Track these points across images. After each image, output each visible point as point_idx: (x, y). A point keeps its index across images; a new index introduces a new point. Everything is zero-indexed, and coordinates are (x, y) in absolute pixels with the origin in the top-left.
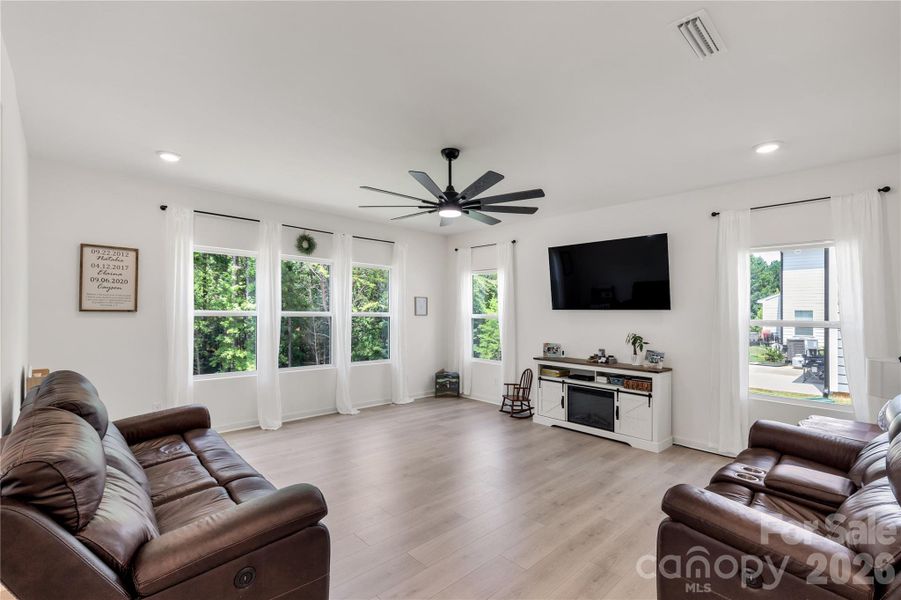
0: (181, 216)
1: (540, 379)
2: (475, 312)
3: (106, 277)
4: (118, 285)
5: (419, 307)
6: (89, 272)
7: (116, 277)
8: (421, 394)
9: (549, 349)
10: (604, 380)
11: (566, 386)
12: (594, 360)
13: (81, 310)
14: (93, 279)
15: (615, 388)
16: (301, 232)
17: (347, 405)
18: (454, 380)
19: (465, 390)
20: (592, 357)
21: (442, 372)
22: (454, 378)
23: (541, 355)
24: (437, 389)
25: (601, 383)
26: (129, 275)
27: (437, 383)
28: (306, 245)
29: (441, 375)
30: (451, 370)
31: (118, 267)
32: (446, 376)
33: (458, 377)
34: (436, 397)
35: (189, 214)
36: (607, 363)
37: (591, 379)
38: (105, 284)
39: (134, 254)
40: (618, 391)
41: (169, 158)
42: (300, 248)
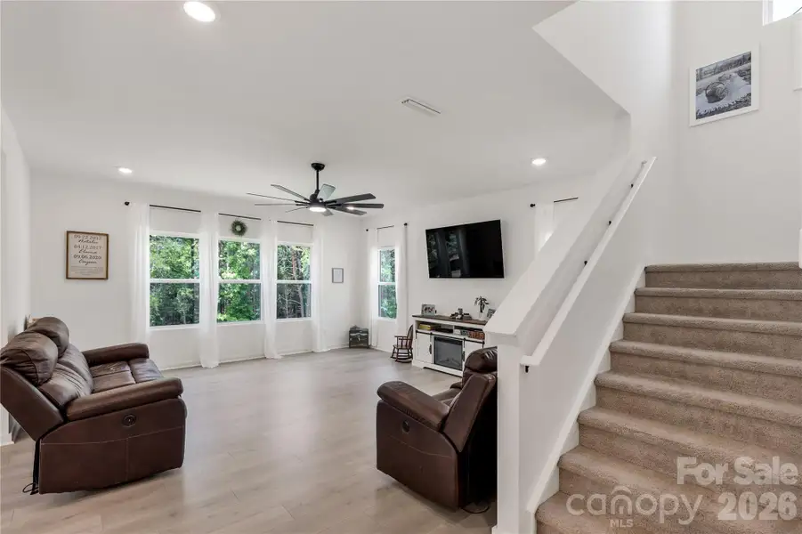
0: (140, 209)
1: (417, 332)
2: (381, 280)
3: (85, 254)
4: (94, 260)
5: (336, 276)
6: (73, 251)
7: (93, 255)
8: (336, 345)
9: (426, 309)
10: (457, 332)
11: (433, 337)
12: (453, 318)
13: (67, 278)
14: (75, 256)
15: (462, 337)
16: (234, 219)
17: (273, 351)
18: (364, 335)
19: (373, 342)
20: (453, 315)
21: (355, 327)
22: (363, 332)
23: (420, 314)
24: (350, 342)
25: (457, 334)
26: (102, 253)
27: (350, 337)
28: (239, 228)
29: (353, 330)
30: (362, 327)
31: (94, 247)
32: (358, 331)
33: (367, 332)
34: (350, 347)
35: (146, 207)
36: (461, 320)
37: (451, 331)
38: (84, 260)
39: (105, 237)
40: (465, 339)
41: (125, 171)
42: (234, 231)
